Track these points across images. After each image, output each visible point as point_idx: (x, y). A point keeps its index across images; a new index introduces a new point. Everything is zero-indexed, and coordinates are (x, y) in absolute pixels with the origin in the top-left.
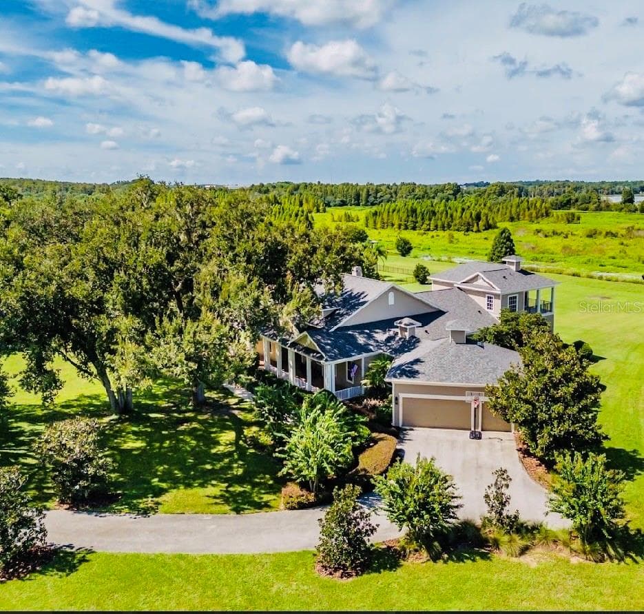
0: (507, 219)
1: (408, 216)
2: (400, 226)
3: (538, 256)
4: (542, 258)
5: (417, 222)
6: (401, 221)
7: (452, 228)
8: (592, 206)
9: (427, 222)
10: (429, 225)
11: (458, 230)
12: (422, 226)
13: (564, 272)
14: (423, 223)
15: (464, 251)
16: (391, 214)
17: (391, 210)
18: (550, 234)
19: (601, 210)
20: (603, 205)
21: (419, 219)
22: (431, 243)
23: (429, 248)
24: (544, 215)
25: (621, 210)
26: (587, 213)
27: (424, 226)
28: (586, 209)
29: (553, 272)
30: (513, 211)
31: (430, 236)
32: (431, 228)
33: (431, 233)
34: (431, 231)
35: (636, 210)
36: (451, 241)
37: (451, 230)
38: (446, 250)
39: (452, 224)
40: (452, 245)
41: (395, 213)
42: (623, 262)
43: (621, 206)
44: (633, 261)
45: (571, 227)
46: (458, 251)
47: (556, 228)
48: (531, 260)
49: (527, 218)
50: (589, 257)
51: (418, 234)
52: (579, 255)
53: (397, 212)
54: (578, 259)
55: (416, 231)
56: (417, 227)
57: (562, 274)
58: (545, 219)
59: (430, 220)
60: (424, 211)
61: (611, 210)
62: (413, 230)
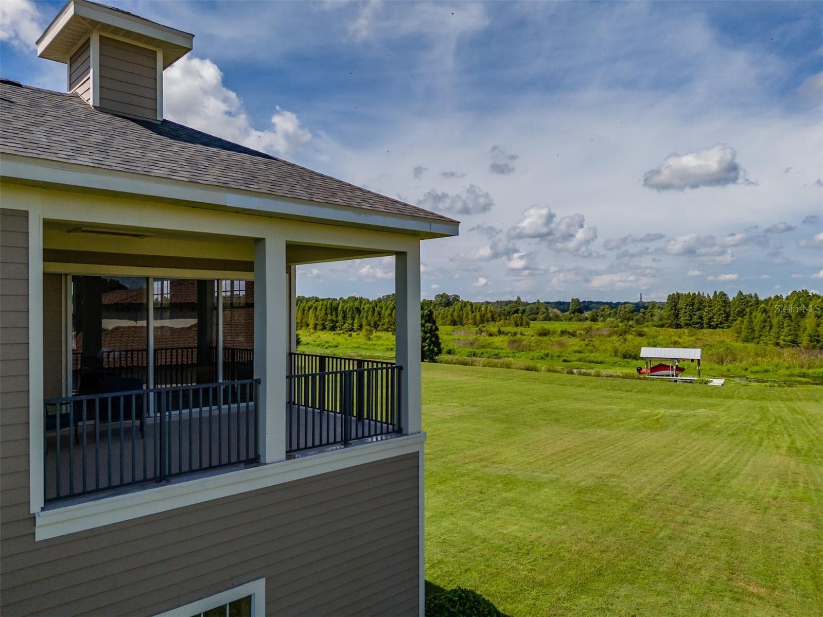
0: (448, 322)
1: (326, 314)
2: (315, 326)
4: (482, 353)
5: (337, 322)
6: (317, 320)
8: (540, 317)
9: (350, 321)
10: (352, 324)
11: (387, 330)
12: (343, 325)
14: (344, 323)
15: (381, 347)
16: (306, 312)
17: (306, 309)
18: (496, 333)
19: (550, 320)
20: (551, 315)
21: (340, 318)
22: (343, 341)
23: (336, 346)
24: (490, 319)
25: (570, 319)
26: (535, 322)
27: (346, 325)
28: (535, 319)
29: (495, 366)
30: (455, 314)
31: (347, 335)
32: (354, 328)
33: (354, 334)
34: (354, 331)
35: (586, 319)
36: (369, 339)
37: (379, 331)
38: (358, 347)
39: (380, 323)
40: (368, 342)
41: (311, 310)
42: (594, 357)
43: (570, 316)
44: (608, 356)
45: (520, 329)
46: (374, 349)
47: (503, 329)
48: (468, 356)
49: (470, 321)
50: (547, 352)
51: (334, 334)
52: (533, 350)
53: (314, 310)
54: (531, 354)
55: (335, 332)
56: (336, 327)
57: (510, 368)
58: (492, 323)
59: (353, 318)
60: (347, 308)
61: (561, 320)
62: (332, 331)
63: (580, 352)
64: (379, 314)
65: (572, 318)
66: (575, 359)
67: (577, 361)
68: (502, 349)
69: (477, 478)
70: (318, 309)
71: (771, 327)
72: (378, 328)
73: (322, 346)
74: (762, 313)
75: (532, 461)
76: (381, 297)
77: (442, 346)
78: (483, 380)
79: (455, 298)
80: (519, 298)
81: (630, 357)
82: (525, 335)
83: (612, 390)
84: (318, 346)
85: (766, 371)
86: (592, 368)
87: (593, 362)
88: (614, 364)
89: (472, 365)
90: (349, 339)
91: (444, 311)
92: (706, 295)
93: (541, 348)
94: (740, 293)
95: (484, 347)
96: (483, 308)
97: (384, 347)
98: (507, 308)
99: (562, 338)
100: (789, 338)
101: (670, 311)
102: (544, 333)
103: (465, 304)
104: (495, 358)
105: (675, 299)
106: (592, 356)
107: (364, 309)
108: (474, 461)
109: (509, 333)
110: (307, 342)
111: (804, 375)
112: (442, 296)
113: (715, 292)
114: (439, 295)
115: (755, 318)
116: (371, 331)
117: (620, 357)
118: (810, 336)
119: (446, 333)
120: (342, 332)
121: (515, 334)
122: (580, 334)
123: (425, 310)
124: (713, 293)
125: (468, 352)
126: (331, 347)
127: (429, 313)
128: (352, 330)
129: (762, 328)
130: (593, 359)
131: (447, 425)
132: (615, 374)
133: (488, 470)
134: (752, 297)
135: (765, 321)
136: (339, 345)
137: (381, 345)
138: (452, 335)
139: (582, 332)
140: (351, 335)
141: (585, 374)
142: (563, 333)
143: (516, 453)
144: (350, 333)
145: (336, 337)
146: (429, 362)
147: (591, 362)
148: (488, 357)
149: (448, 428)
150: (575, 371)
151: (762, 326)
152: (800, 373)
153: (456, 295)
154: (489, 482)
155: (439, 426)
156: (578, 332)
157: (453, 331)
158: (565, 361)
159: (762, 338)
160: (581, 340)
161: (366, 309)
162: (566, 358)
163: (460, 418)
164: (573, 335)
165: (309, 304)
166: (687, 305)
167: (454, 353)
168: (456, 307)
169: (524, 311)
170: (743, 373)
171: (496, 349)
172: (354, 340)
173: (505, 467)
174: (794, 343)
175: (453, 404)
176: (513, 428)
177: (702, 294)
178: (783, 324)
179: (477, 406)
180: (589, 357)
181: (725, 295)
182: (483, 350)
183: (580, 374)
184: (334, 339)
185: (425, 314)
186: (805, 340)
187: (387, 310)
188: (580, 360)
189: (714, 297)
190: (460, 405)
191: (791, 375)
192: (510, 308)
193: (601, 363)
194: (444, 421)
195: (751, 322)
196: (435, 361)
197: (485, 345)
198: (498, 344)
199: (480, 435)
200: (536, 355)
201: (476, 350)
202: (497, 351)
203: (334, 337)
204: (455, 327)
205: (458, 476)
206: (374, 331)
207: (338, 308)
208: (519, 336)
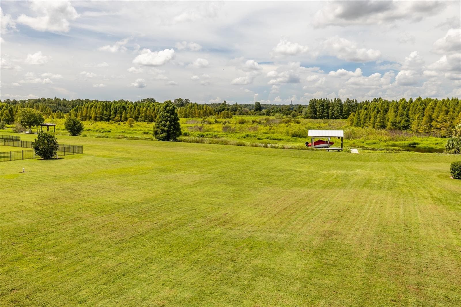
0: (184, 116)
1: (103, 110)
2: (96, 118)
3: (204, 134)
4: (207, 135)
5: (110, 115)
6: (97, 114)
7: (139, 119)
8: (237, 113)
9: (119, 115)
10: (121, 117)
11: (144, 121)
13: (229, 143)
15: (140, 132)
18: (213, 122)
19: (244, 114)
20: (244, 112)
21: (112, 113)
22: (114, 128)
23: (109, 131)
24: (209, 114)
25: (255, 114)
26: (235, 116)
27: (116, 118)
28: (234, 114)
29: (217, 143)
30: (187, 111)
31: (117, 124)
32: (122, 119)
33: (122, 123)
34: (122, 122)
35: (264, 114)
36: (132, 126)
37: (138, 121)
38: (125, 132)
39: (139, 116)
40: (131, 129)
41: (93, 108)
42: (276, 136)
43: (255, 112)
44: (283, 135)
45: (227, 120)
46: (135, 133)
47: (217, 120)
48: (198, 137)
49: (197, 115)
50: (247, 133)
51: (108, 123)
52: (238, 133)
53: (94, 108)
54: (238, 135)
55: (109, 122)
56: (110, 119)
57: (227, 144)
58: (210, 117)
59: (121, 113)
60: (117, 107)
61: (249, 115)
62: (107, 121)
63: (267, 133)
64: (139, 110)
65: (256, 113)
66: (265, 137)
67: (266, 139)
68: (219, 132)
69: (225, 243)
70: (98, 107)
71: (370, 118)
72: (138, 120)
73: (99, 131)
74: (365, 110)
75: (265, 220)
76: (140, 100)
77: (181, 130)
78: (211, 153)
79: (187, 102)
80: (225, 102)
81: (297, 136)
82: (231, 123)
83: (295, 157)
84: (97, 131)
85: (375, 143)
86: (276, 143)
87: (276, 139)
88: (288, 141)
89: (202, 143)
90: (118, 126)
91: (181, 109)
92: (330, 100)
93: (243, 131)
94: (348, 99)
95: (207, 131)
96: (205, 107)
97: (142, 131)
98: (218, 108)
99: (254, 125)
100: (380, 124)
101: (311, 109)
102: (242, 122)
103: (193, 105)
104: (215, 138)
105: (313, 103)
106: (275, 136)
107: (128, 107)
108: (219, 224)
109: (221, 122)
110: (89, 129)
111: (395, 145)
112: (178, 100)
113: (335, 98)
114: (177, 99)
115: (361, 113)
116: (133, 121)
117: (291, 136)
118: (392, 122)
119: (183, 122)
120: (113, 122)
121: (225, 123)
122: (263, 122)
123: (170, 107)
124: (334, 99)
125: (198, 134)
126: (106, 132)
127: (173, 108)
128: (121, 120)
129: (365, 118)
130: (276, 137)
131: (192, 190)
132: (294, 147)
133: (232, 233)
134: (354, 101)
135: (367, 114)
136: (111, 131)
137: (140, 130)
138: (186, 123)
139: (264, 121)
140: (119, 124)
141: (275, 147)
142: (254, 122)
143: (250, 214)
144: (119, 122)
145: (110, 125)
146: (173, 141)
147: (274, 139)
148: (211, 137)
149: (193, 193)
150: (269, 145)
151: (365, 117)
152: (393, 144)
153: (187, 100)
154: (236, 246)
155: (185, 191)
156: (262, 121)
157: (187, 121)
158: (259, 139)
159: (365, 124)
160: (265, 126)
161: (130, 107)
162: (259, 137)
163: (200, 183)
164: (260, 123)
165: (91, 104)
166: (320, 106)
167: (188, 135)
168: (188, 107)
169: (228, 109)
170: (362, 145)
171: (215, 132)
172: (122, 127)
173: (245, 229)
174: (383, 127)
175: (194, 172)
176: (242, 190)
177: (328, 99)
178: (377, 116)
179: (211, 173)
180: (273, 136)
181: (340, 100)
182: (207, 133)
183: (272, 147)
184: (108, 127)
185: (170, 109)
186: (389, 125)
187: (144, 108)
188: (267, 138)
189: (334, 101)
190: (199, 173)
191: (388, 146)
192: (220, 107)
193: (280, 140)
194: (189, 186)
195: (359, 114)
196: (176, 141)
197: (209, 130)
198: (216, 129)
199: (218, 198)
200: (241, 135)
201: (203, 133)
202: (216, 133)
203: (108, 125)
204: (188, 119)
205: (209, 242)
206: (136, 121)
207: (111, 106)
208: (227, 124)
